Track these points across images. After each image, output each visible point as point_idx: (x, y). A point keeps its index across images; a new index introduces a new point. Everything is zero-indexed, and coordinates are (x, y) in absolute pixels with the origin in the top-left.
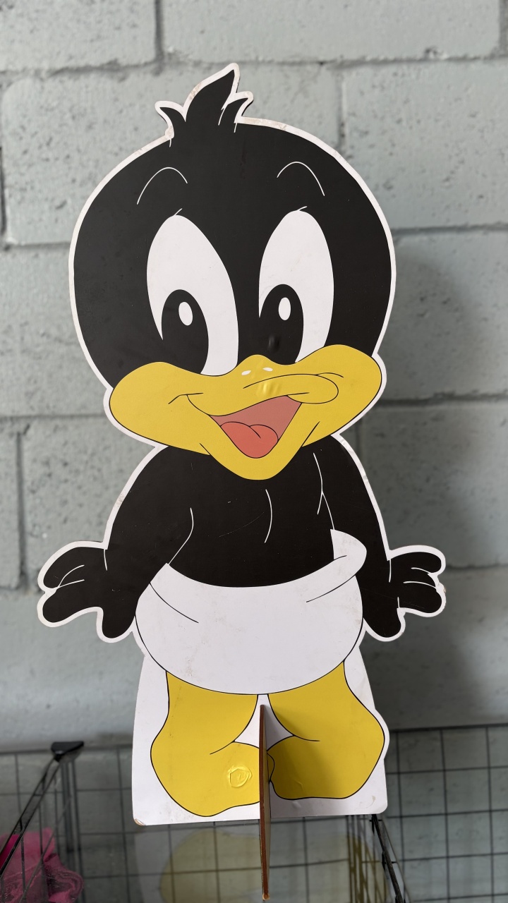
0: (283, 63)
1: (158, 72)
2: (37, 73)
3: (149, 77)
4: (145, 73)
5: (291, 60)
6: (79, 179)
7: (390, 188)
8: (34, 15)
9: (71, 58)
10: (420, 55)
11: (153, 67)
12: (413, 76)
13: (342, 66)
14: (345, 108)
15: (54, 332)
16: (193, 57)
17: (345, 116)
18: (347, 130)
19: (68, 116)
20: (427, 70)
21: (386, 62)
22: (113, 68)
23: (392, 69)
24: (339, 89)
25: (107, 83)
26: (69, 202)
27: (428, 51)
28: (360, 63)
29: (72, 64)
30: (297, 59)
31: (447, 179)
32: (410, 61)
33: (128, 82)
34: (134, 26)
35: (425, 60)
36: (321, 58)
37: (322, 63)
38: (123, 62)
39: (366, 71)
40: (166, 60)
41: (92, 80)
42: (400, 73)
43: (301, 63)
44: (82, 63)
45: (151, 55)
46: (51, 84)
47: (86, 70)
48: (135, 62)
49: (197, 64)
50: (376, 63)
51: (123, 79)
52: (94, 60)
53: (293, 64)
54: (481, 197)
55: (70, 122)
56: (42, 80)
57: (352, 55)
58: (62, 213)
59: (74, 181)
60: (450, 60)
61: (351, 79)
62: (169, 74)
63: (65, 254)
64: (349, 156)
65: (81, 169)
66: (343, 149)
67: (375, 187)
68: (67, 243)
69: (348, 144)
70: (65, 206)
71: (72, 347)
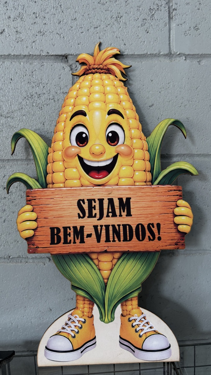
6: (12, 17)
7: (197, 29)
26: (6, 30)
59: (10, 17)
63: (4, 62)
64: (174, 10)
65: (14, 10)
66: (171, 5)
67: (188, 28)
68: (5, 55)
69: (173, 2)
70: (4, 33)
71: (9, 119)
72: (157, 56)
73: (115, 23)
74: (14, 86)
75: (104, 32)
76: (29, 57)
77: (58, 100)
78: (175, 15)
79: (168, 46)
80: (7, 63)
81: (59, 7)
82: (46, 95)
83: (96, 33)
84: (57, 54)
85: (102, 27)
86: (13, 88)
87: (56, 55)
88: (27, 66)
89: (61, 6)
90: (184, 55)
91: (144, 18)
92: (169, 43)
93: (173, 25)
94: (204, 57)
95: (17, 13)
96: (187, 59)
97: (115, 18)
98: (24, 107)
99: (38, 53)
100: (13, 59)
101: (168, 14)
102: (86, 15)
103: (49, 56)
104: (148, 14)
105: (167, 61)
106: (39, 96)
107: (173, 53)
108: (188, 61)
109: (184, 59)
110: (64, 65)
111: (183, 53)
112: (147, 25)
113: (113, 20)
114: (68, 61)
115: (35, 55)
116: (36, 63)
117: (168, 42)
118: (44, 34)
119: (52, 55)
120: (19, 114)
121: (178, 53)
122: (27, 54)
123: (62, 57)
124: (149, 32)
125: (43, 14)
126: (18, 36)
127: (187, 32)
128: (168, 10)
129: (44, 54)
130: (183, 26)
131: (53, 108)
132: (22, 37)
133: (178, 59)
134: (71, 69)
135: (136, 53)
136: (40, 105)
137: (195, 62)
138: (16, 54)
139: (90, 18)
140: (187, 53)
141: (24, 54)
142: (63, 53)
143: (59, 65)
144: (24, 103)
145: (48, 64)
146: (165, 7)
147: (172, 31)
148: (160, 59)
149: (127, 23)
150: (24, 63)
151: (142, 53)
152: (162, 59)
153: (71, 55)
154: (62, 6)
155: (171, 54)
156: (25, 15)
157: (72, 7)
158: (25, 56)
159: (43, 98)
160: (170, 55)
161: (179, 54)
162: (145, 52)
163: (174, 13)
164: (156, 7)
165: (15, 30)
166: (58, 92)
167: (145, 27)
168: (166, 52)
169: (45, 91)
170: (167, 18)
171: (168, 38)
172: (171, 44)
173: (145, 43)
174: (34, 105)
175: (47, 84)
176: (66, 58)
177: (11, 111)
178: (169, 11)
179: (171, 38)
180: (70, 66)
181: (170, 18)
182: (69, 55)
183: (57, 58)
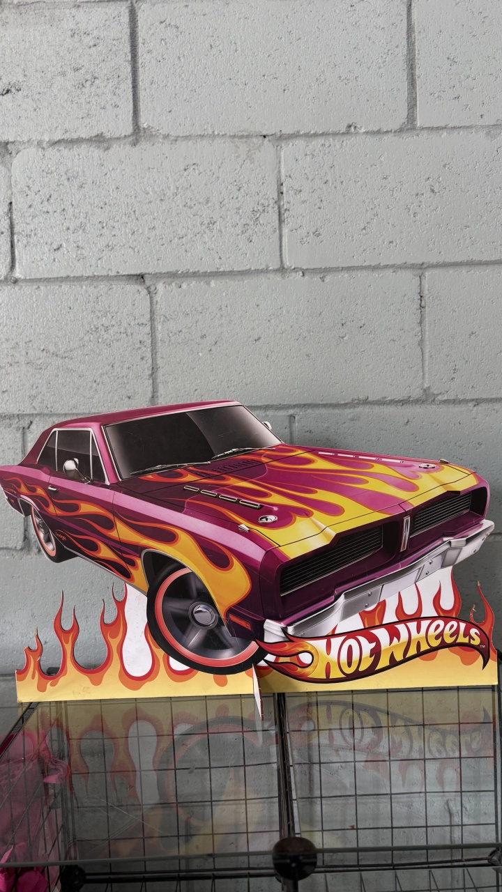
0: (234, 136)
1: (134, 144)
2: (40, 143)
3: (128, 147)
4: (125, 144)
5: (240, 134)
6: (71, 228)
7: (318, 235)
8: (37, 97)
9: (66, 132)
10: (343, 130)
11: (131, 139)
12: (338, 147)
13: (281, 138)
14: (283, 171)
15: (52, 348)
16: (164, 132)
17: (283, 178)
18: (284, 189)
19: (64, 177)
20: (349, 141)
21: (316, 135)
22: (99, 140)
23: (321, 141)
24: (279, 157)
25: (95, 152)
26: (64, 245)
27: (350, 126)
28: (295, 136)
29: (67, 136)
30: (245, 134)
31: (364, 229)
32: (335, 134)
33: (111, 151)
34: (116, 106)
35: (347, 133)
36: (264, 133)
37: (265, 137)
38: (107, 135)
39: (300, 143)
40: (142, 134)
41: (83, 149)
42: (327, 144)
43: (248, 137)
44: (75, 136)
45: (130, 130)
46: (51, 152)
47: (79, 141)
48: (117, 135)
49: (166, 137)
50: (308, 136)
51: (108, 149)
52: (84, 134)
53: (242, 137)
54: (391, 242)
55: (66, 183)
56: (43, 148)
57: (288, 130)
58: (58, 254)
59: (68, 229)
60: (367, 133)
61: (287, 150)
62: (144, 145)
63: (61, 286)
64: (286, 210)
65: (74, 219)
66: (282, 203)
67: (306, 234)
68: (62, 277)
69: (285, 200)
70: (61, 249)
71: (66, 360)
72: (265, 271)
73: (207, 231)
74: (74, 316)
75: (192, 243)
76: (93, 278)
77: (132, 334)
78: (287, 218)
79: (279, 259)
80: (65, 287)
81: (132, 213)
82: (116, 328)
83: (181, 244)
84: (129, 273)
85: (189, 236)
86: (73, 319)
87: (128, 275)
88: (91, 289)
89: (134, 211)
90: (301, 269)
91: (244, 223)
92: (281, 255)
93: (285, 231)
94: (329, 271)
95: (78, 223)
96: (306, 274)
97: (206, 225)
98: (86, 344)
99: (106, 274)
100: (74, 281)
101: (277, 217)
102: (168, 222)
103: (118, 277)
104: (250, 217)
105: (278, 278)
106: (107, 329)
107: (286, 267)
108: (306, 277)
109: (302, 274)
110: (140, 288)
111: (300, 267)
112: (250, 232)
113: (204, 227)
114: (144, 281)
115: (102, 276)
116: (103, 286)
117: (278, 254)
118: (113, 248)
119: (124, 275)
120: (80, 353)
121: (293, 267)
122: (91, 275)
123: (136, 277)
124: (253, 241)
125: (111, 223)
126: (79, 252)
127: (305, 240)
128: (277, 211)
129: (113, 273)
130: (299, 231)
131: (125, 346)
132: (86, 253)
133: (294, 274)
134: (149, 293)
135: (235, 269)
136: (108, 341)
137: (317, 279)
138: (76, 275)
139: (173, 226)
140: (304, 267)
141: (87, 275)
142: (138, 272)
143: (132, 288)
144: (86, 338)
145: (118, 287)
146: (273, 208)
147: (283, 239)
148: (269, 275)
149: (223, 230)
150: (86, 286)
151: (244, 269)
152: (271, 276)
153: (149, 274)
154: (136, 212)
155: (283, 268)
156: (88, 225)
157: (149, 213)
158: (88, 277)
159: (111, 332)
160: (282, 270)
161: (294, 269)
162: (248, 267)
163: (286, 215)
164: (260, 208)
165: (75, 245)
166: (132, 323)
167: (247, 234)
168: (277, 266)
169: (113, 323)
170: (277, 221)
171: (278, 248)
172: (283, 256)
173: (248, 255)
174: (100, 340)
175: (116, 313)
176: (142, 278)
177: (69, 349)
178: (279, 212)
179: (283, 248)
180: (148, 288)
181: (281, 221)
182: (146, 274)
183: (130, 278)
